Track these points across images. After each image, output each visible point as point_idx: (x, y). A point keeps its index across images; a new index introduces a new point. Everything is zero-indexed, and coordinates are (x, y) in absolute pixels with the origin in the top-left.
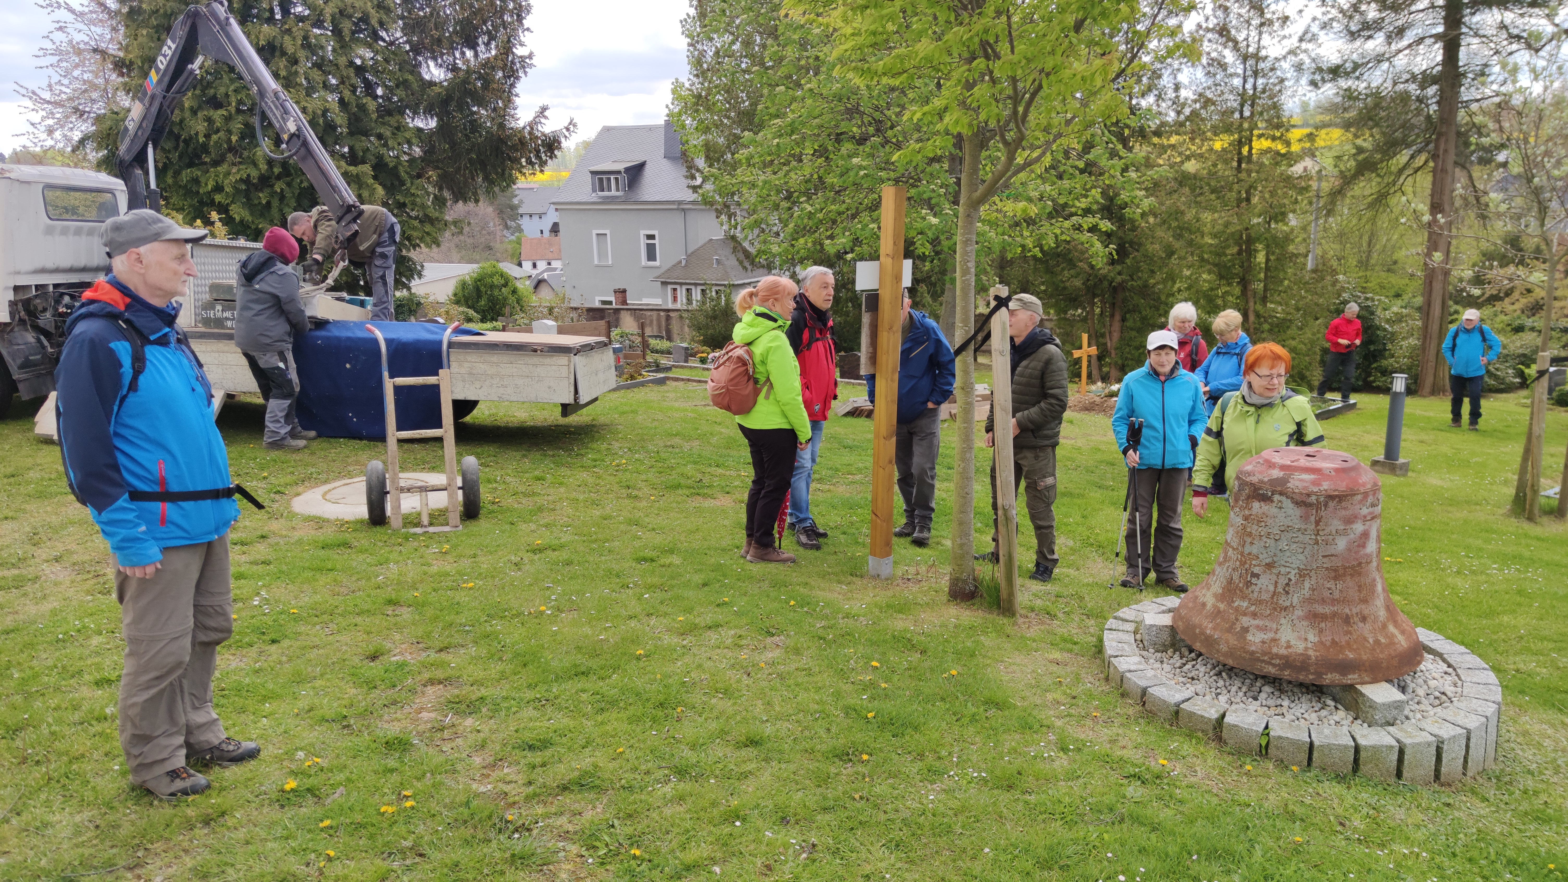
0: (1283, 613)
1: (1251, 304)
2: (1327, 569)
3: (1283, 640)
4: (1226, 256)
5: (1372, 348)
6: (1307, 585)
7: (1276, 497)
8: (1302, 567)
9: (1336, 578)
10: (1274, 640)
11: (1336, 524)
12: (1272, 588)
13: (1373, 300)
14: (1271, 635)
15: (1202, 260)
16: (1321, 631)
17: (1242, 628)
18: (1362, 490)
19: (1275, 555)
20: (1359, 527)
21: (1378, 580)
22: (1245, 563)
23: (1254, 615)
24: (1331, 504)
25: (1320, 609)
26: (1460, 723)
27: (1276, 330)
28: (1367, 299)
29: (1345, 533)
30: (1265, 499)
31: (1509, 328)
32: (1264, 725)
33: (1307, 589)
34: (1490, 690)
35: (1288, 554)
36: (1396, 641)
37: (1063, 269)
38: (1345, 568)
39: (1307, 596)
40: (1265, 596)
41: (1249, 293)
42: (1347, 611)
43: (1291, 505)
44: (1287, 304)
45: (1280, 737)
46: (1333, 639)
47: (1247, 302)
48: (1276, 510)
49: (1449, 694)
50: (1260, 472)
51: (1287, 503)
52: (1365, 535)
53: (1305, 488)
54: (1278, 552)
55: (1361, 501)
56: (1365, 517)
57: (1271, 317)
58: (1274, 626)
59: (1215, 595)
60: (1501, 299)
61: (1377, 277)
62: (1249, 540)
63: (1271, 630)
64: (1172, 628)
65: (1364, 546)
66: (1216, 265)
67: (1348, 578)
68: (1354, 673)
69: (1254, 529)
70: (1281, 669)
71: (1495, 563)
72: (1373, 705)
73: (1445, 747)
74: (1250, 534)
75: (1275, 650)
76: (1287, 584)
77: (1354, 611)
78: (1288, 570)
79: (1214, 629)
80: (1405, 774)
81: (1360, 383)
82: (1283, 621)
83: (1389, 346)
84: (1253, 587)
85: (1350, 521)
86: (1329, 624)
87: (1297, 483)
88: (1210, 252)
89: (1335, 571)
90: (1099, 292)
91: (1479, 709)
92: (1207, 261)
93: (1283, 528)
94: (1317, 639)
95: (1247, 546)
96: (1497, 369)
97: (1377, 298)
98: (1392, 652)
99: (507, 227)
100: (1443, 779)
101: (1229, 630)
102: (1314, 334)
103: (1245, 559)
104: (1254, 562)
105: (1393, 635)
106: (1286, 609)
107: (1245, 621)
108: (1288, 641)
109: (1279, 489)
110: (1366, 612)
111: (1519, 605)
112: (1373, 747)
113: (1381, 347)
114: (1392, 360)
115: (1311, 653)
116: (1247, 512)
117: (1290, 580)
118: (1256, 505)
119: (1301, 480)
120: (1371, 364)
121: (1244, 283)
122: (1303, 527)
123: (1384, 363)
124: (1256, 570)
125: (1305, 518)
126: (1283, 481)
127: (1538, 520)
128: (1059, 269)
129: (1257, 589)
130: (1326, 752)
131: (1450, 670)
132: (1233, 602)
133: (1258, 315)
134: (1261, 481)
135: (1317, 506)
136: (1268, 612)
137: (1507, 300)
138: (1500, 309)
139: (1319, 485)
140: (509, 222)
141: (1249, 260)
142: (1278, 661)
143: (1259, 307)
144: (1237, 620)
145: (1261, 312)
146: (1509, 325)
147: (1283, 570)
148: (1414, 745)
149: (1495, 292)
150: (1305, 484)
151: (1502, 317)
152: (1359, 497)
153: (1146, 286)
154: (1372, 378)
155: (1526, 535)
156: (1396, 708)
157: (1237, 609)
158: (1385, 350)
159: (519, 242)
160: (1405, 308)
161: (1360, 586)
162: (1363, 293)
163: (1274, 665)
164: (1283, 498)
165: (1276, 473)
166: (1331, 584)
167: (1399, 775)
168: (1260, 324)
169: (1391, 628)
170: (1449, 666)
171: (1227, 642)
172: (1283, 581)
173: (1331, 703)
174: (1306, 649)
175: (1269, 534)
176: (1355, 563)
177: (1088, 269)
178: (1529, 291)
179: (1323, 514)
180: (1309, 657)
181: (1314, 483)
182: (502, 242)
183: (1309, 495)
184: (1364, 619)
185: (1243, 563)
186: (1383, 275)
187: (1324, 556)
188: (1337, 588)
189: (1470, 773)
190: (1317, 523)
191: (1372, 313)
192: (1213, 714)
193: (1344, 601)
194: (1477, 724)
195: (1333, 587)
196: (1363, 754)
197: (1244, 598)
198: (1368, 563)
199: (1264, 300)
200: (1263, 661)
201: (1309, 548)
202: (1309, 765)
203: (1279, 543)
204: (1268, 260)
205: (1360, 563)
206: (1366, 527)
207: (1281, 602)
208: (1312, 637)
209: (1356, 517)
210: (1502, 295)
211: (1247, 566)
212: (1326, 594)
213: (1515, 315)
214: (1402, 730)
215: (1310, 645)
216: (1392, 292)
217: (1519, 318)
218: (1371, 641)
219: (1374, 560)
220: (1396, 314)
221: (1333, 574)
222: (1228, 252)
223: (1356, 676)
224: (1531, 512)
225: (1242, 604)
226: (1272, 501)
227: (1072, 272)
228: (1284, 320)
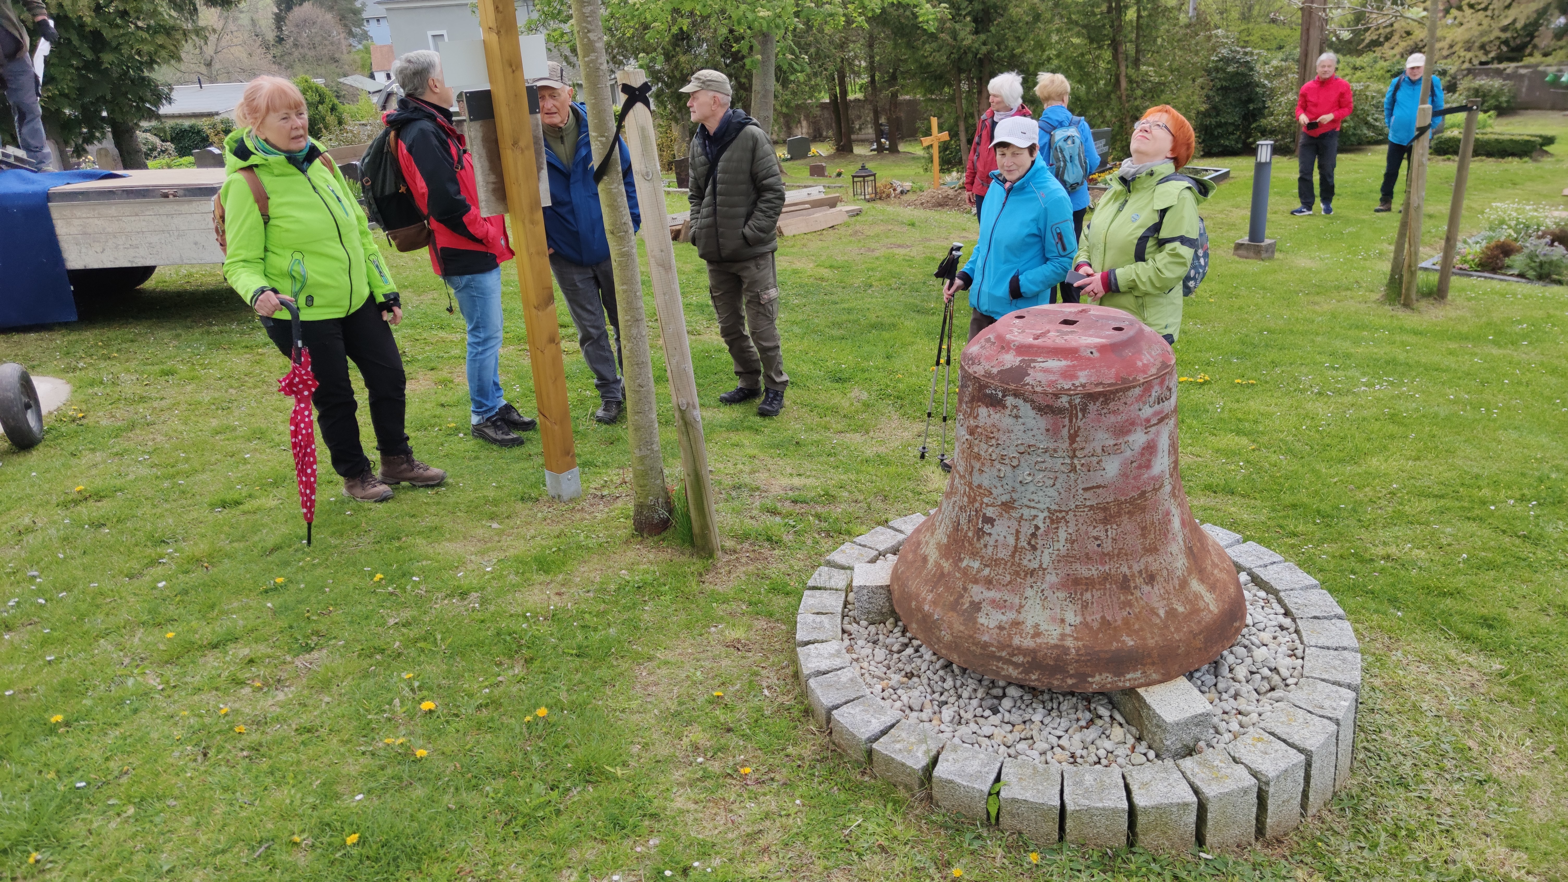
0: (1030, 580)
1: (1123, 68)
2: (1091, 507)
3: (1030, 623)
4: (1095, 15)
5: (1251, 107)
6: (1062, 535)
7: (1010, 401)
8: (1054, 507)
9: (1105, 521)
10: (1016, 624)
11: (1102, 438)
12: (1011, 541)
13: (1252, 54)
14: (1011, 615)
15: (1071, 21)
16: (1085, 606)
17: (972, 603)
18: (1141, 379)
19: (1014, 490)
20: (1138, 438)
21: (1175, 511)
22: (975, 500)
23: (989, 583)
24: (1092, 407)
25: (1084, 571)
26: (1296, 739)
27: (1149, 95)
28: (1246, 54)
29: (1116, 449)
30: (995, 403)
31: (1389, 75)
32: (993, 777)
33: (1062, 542)
34: (1344, 661)
35: (1032, 488)
36: (1202, 604)
37: (924, 43)
38: (1119, 504)
39: (1063, 551)
40: (1003, 554)
41: (1120, 56)
42: (1125, 569)
43: (1032, 413)
44: (1160, 66)
45: (1014, 800)
46: (1103, 618)
47: (1118, 67)
48: (1010, 421)
49: (1284, 672)
50: (988, 359)
51: (1026, 409)
52: (1150, 448)
53: (1052, 383)
54: (1018, 485)
55: (1140, 398)
56: (1148, 420)
57: (1144, 81)
58: (1017, 601)
59: (939, 546)
60: (1381, 44)
61: (1261, 29)
62: (977, 465)
63: (1012, 608)
64: (888, 589)
65: (1148, 466)
66: (1084, 26)
67: (1125, 518)
68: (1136, 670)
69: (982, 448)
70: (1027, 671)
71: (1364, 374)
72: (1161, 725)
73: (1271, 790)
74: (978, 457)
75: (1016, 641)
76: (1034, 535)
77: (1136, 568)
78: (1034, 512)
79: (934, 603)
80: (1210, 839)
81: (1240, 146)
82: (1029, 592)
83: (1269, 104)
84: (987, 538)
85: (1122, 430)
86: (1097, 594)
87: (1040, 376)
88: (1078, 12)
89: (1105, 509)
90: (964, 66)
91: (1327, 704)
92: (1076, 23)
93: (1022, 449)
94: (1079, 619)
95: (976, 473)
96: (1376, 120)
97: (1256, 51)
98: (1195, 627)
99: (351, 34)
100: (1269, 833)
101: (954, 606)
102: (1188, 97)
103: (975, 493)
104: (986, 500)
105: (1198, 596)
106: (1032, 573)
107: (977, 592)
108: (1037, 626)
109: (1013, 386)
110: (1154, 567)
111: (1392, 437)
112: (1157, 807)
113: (1260, 105)
114: (1271, 119)
115: (1069, 643)
116: (972, 423)
117: (1037, 528)
118: (983, 411)
119: (1046, 371)
120: (1250, 124)
121: (1115, 46)
122: (1052, 446)
123: (1263, 122)
124: (990, 512)
125: (1053, 432)
126: (1018, 374)
127: (1416, 305)
128: (920, 42)
129: (992, 543)
130: (1086, 819)
131: (1287, 622)
132: (961, 560)
133: (1131, 81)
134: (988, 374)
135: (1071, 412)
136: (1008, 578)
137: (1387, 45)
138: (1379, 55)
139: (1073, 377)
140: (353, 29)
141: (1119, 18)
142: (1020, 659)
143: (1131, 72)
144: (965, 589)
145: (1134, 77)
146: (1389, 71)
147: (1026, 512)
148: (1221, 797)
149: (1375, 37)
150: (1052, 378)
151: (1382, 63)
152: (1137, 391)
153: (1013, 56)
154: (1251, 140)
155: (1402, 329)
156: (1197, 725)
157: (965, 572)
158: (1265, 108)
159: (367, 50)
160: (1286, 60)
161: (1144, 529)
162: (1243, 47)
163: (1016, 665)
164: (1020, 402)
165: (1010, 360)
166: (1099, 531)
167: (1200, 839)
168: (1132, 90)
169: (1196, 585)
170: (1287, 614)
171: (950, 627)
172: (1027, 530)
173: (1104, 712)
174: (1063, 636)
175: (1003, 457)
176: (1135, 494)
177: (950, 40)
178: (1408, 33)
179: (1080, 423)
180: (1066, 650)
181: (1067, 374)
182: (349, 52)
183: (1056, 396)
184: (1151, 579)
185: (972, 501)
186: (1265, 26)
187: (1085, 489)
188: (1108, 535)
189: (1312, 811)
190: (1073, 438)
191: (1251, 69)
192: (918, 761)
193: (1120, 554)
194: (1321, 738)
195: (1102, 535)
196: (1141, 820)
197: (974, 555)
198: (1156, 490)
199: (1136, 63)
200: (1000, 658)
201: (1062, 478)
202: (1061, 838)
203: (1018, 472)
204: (1139, 17)
205: (1144, 493)
206: (1151, 436)
207: (1025, 562)
208: (1072, 617)
209: (1133, 424)
210: (1382, 39)
211: (977, 505)
212: (1092, 546)
213: (1395, 60)
214: (1204, 764)
215: (1068, 630)
216: (1274, 45)
217: (1398, 63)
218: (1162, 613)
219: (1166, 482)
220: (1276, 68)
221: (1101, 515)
222: (1097, 10)
223: (1138, 674)
224: (1408, 296)
225: (972, 564)
226: (1004, 407)
227: (934, 45)
228: (1159, 83)
